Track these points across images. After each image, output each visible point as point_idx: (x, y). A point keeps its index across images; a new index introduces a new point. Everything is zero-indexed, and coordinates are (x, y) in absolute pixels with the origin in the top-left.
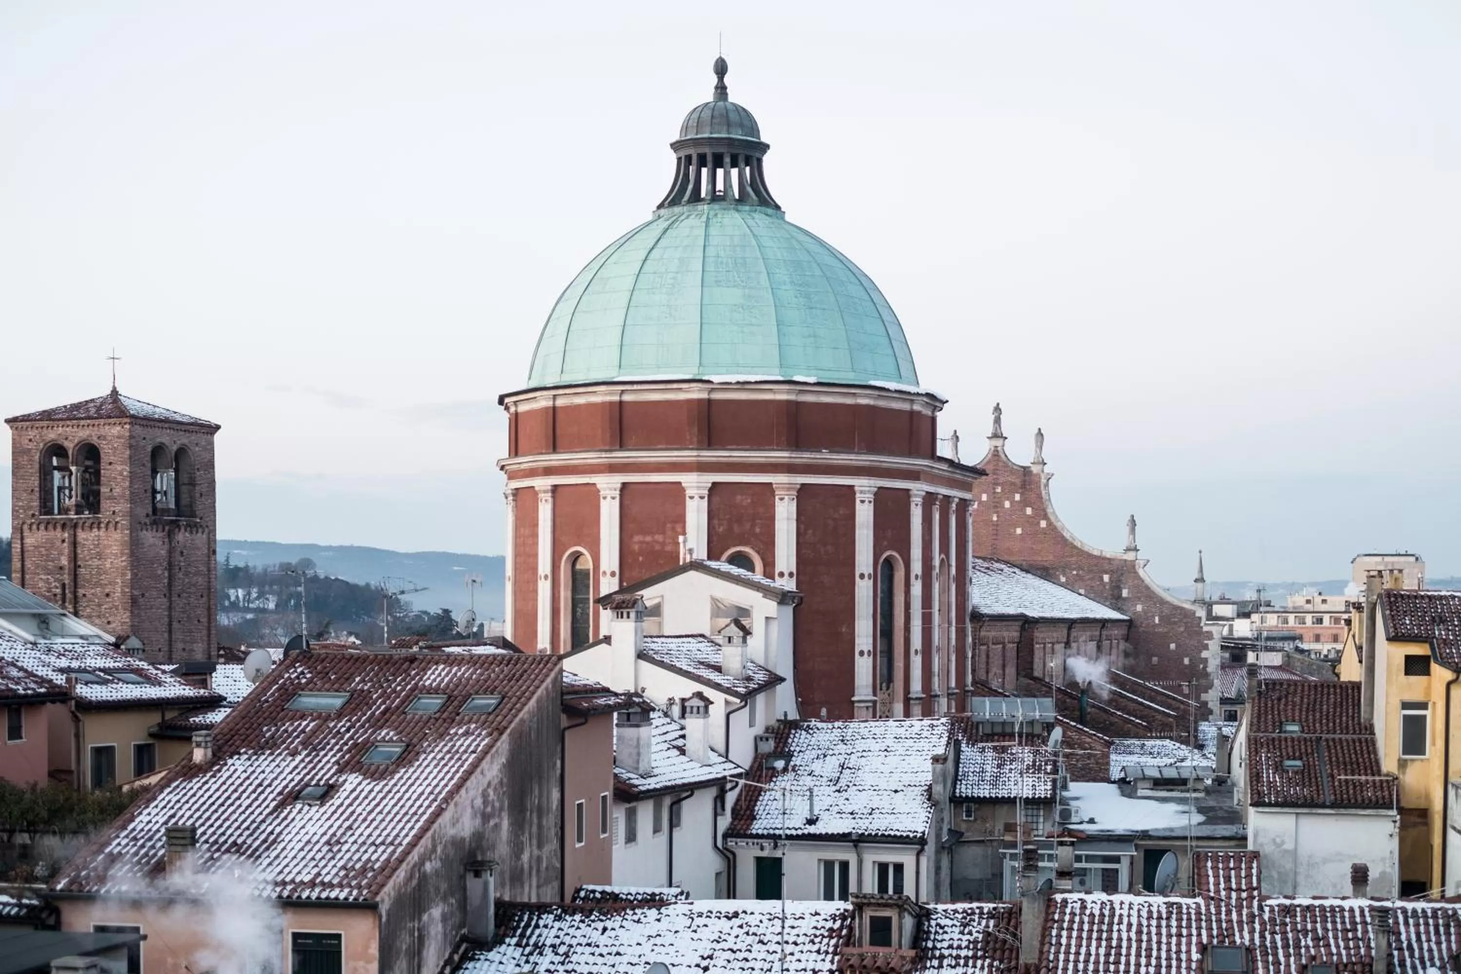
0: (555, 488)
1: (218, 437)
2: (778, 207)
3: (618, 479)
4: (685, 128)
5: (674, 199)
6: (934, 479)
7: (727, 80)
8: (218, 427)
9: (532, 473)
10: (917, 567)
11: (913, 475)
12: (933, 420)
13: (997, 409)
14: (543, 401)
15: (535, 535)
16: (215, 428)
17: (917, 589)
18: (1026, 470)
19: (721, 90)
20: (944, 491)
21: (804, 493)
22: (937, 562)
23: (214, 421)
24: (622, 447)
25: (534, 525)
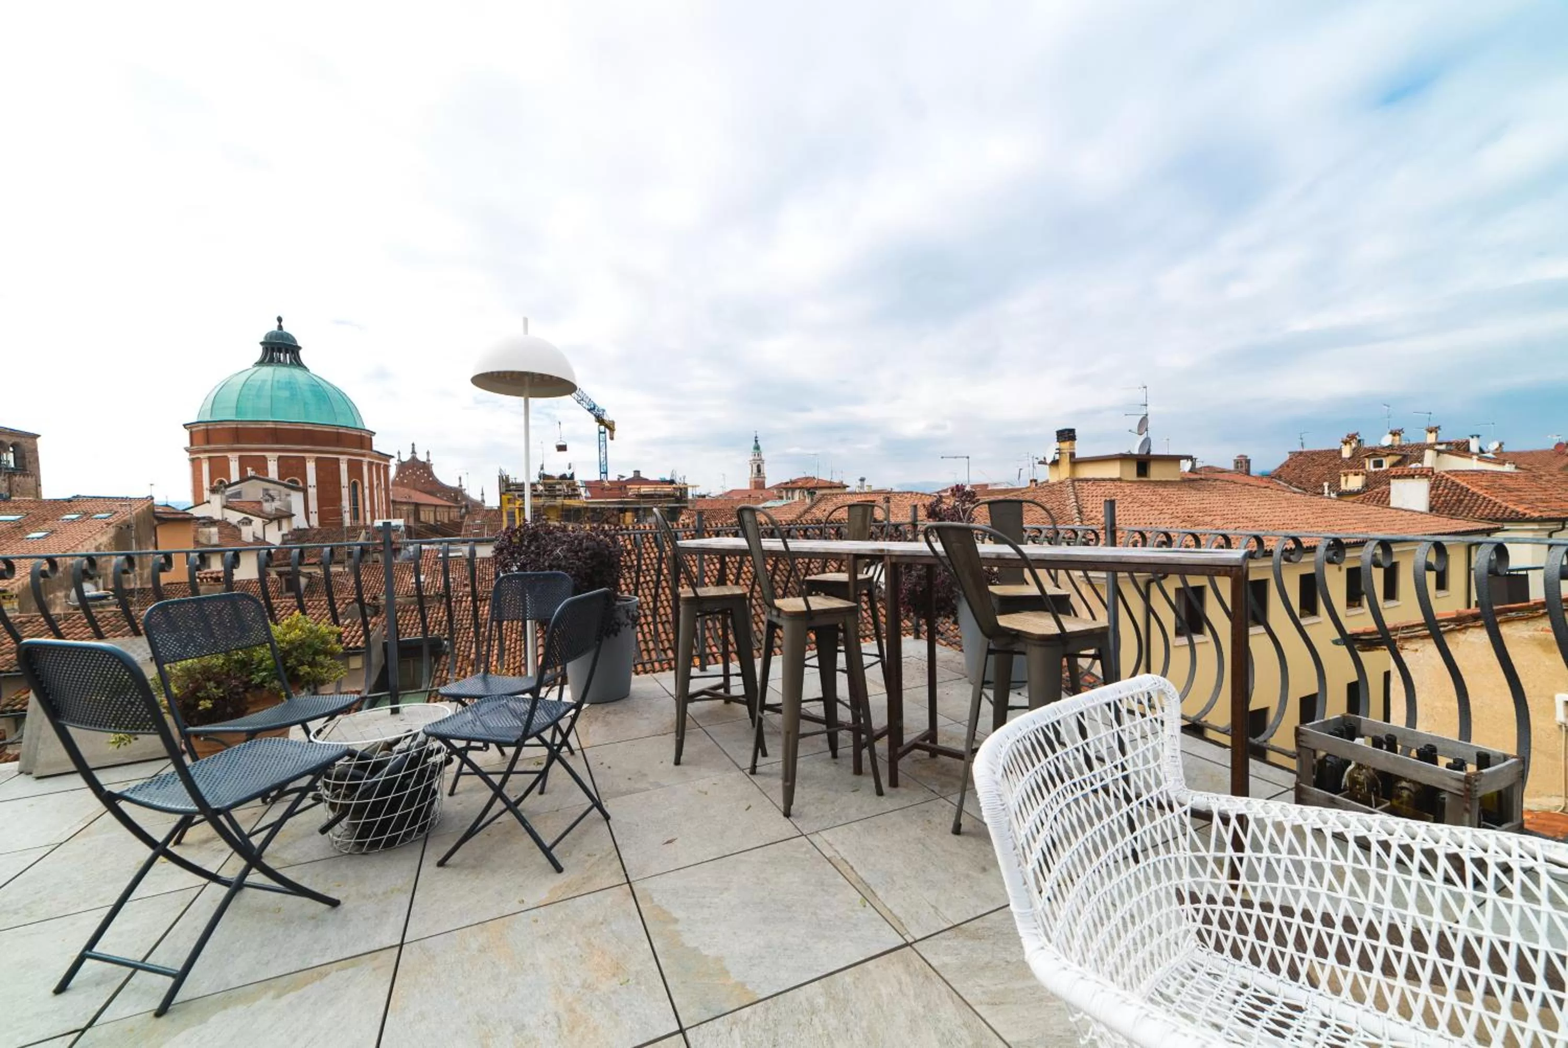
0: (210, 458)
1: (38, 440)
2: (305, 368)
3: (238, 454)
4: (266, 337)
5: (261, 363)
6: (371, 457)
7: (282, 324)
8: (39, 436)
9: (199, 452)
10: (366, 484)
11: (363, 455)
12: (371, 439)
13: (413, 445)
14: (203, 427)
15: (201, 475)
16: (36, 436)
17: (367, 491)
18: (424, 463)
19: (280, 327)
20: (376, 461)
21: (318, 460)
22: (375, 483)
23: (36, 433)
24: (238, 443)
25: (201, 471)
